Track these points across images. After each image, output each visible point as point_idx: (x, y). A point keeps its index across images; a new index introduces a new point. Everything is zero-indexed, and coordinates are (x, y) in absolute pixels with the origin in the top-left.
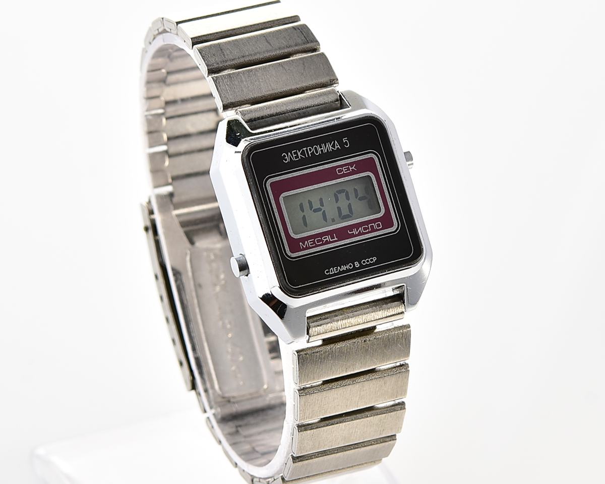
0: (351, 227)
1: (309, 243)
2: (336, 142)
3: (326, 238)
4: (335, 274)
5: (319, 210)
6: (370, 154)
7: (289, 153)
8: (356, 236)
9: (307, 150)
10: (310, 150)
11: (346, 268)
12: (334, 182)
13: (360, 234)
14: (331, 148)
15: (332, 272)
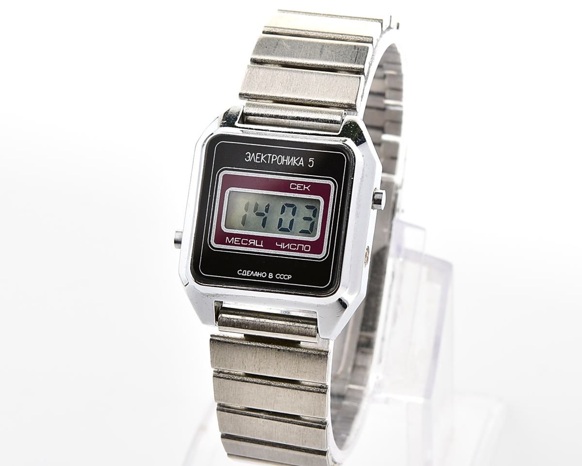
0: (280, 240)
1: (235, 241)
2: (302, 159)
3: (253, 241)
4: (246, 277)
5: (262, 215)
6: (330, 181)
7: (253, 154)
8: (282, 250)
9: (271, 156)
10: (275, 157)
13: (286, 249)
14: (294, 162)
15: (244, 274)
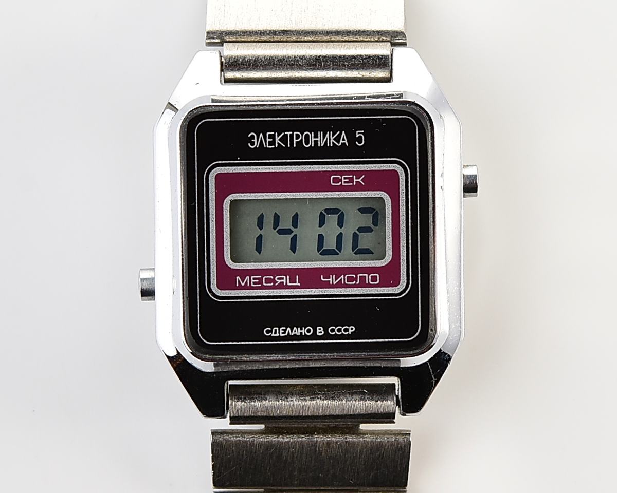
0: (328, 272)
1: (252, 281)
2: (343, 133)
3: (283, 279)
4: (279, 338)
5: (288, 232)
6: (395, 165)
7: (261, 135)
8: (333, 286)
9: (292, 136)
10: (298, 137)
11: (301, 333)
12: (321, 195)
13: (340, 285)
14: (332, 140)
15: (275, 333)
